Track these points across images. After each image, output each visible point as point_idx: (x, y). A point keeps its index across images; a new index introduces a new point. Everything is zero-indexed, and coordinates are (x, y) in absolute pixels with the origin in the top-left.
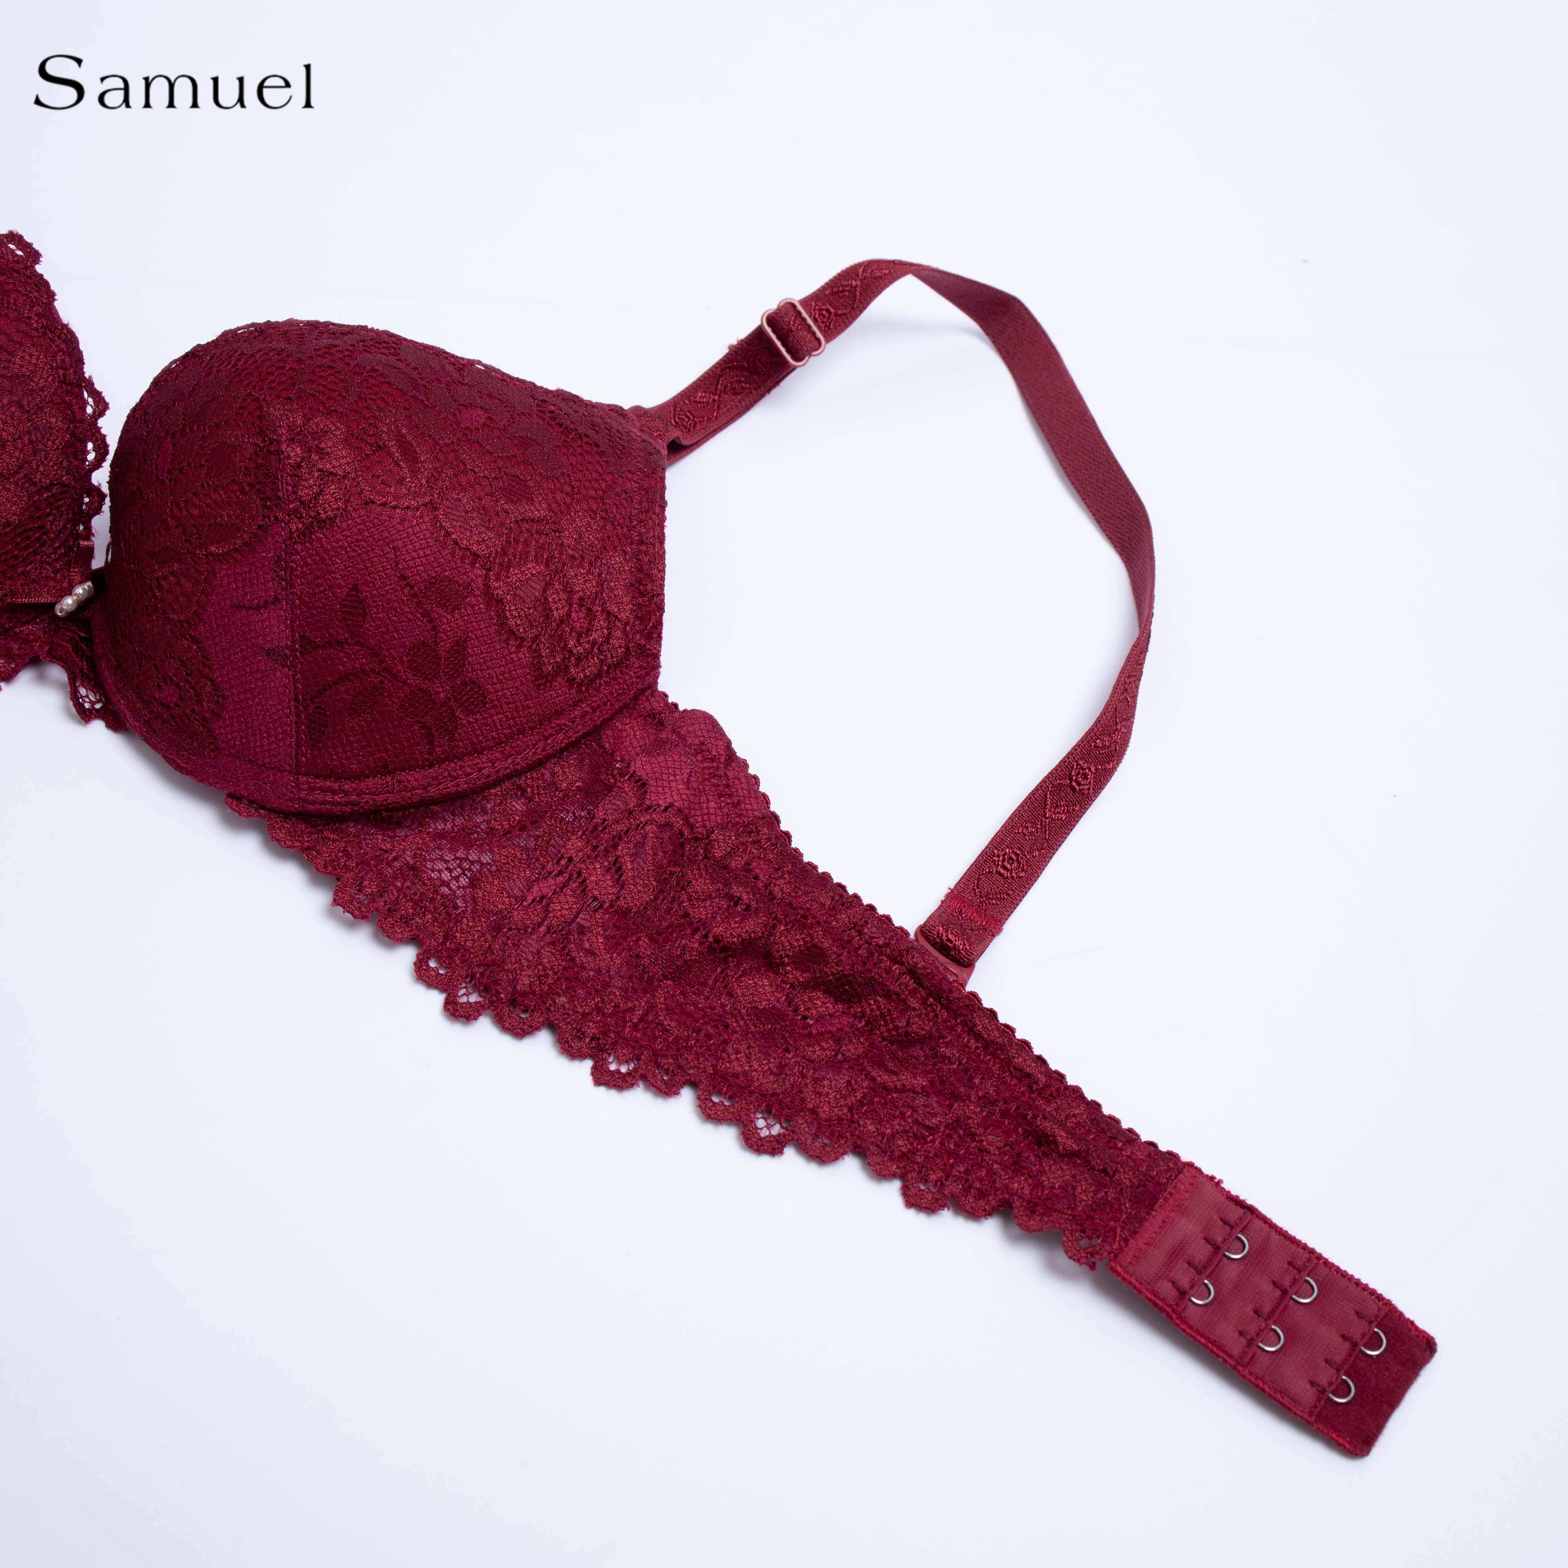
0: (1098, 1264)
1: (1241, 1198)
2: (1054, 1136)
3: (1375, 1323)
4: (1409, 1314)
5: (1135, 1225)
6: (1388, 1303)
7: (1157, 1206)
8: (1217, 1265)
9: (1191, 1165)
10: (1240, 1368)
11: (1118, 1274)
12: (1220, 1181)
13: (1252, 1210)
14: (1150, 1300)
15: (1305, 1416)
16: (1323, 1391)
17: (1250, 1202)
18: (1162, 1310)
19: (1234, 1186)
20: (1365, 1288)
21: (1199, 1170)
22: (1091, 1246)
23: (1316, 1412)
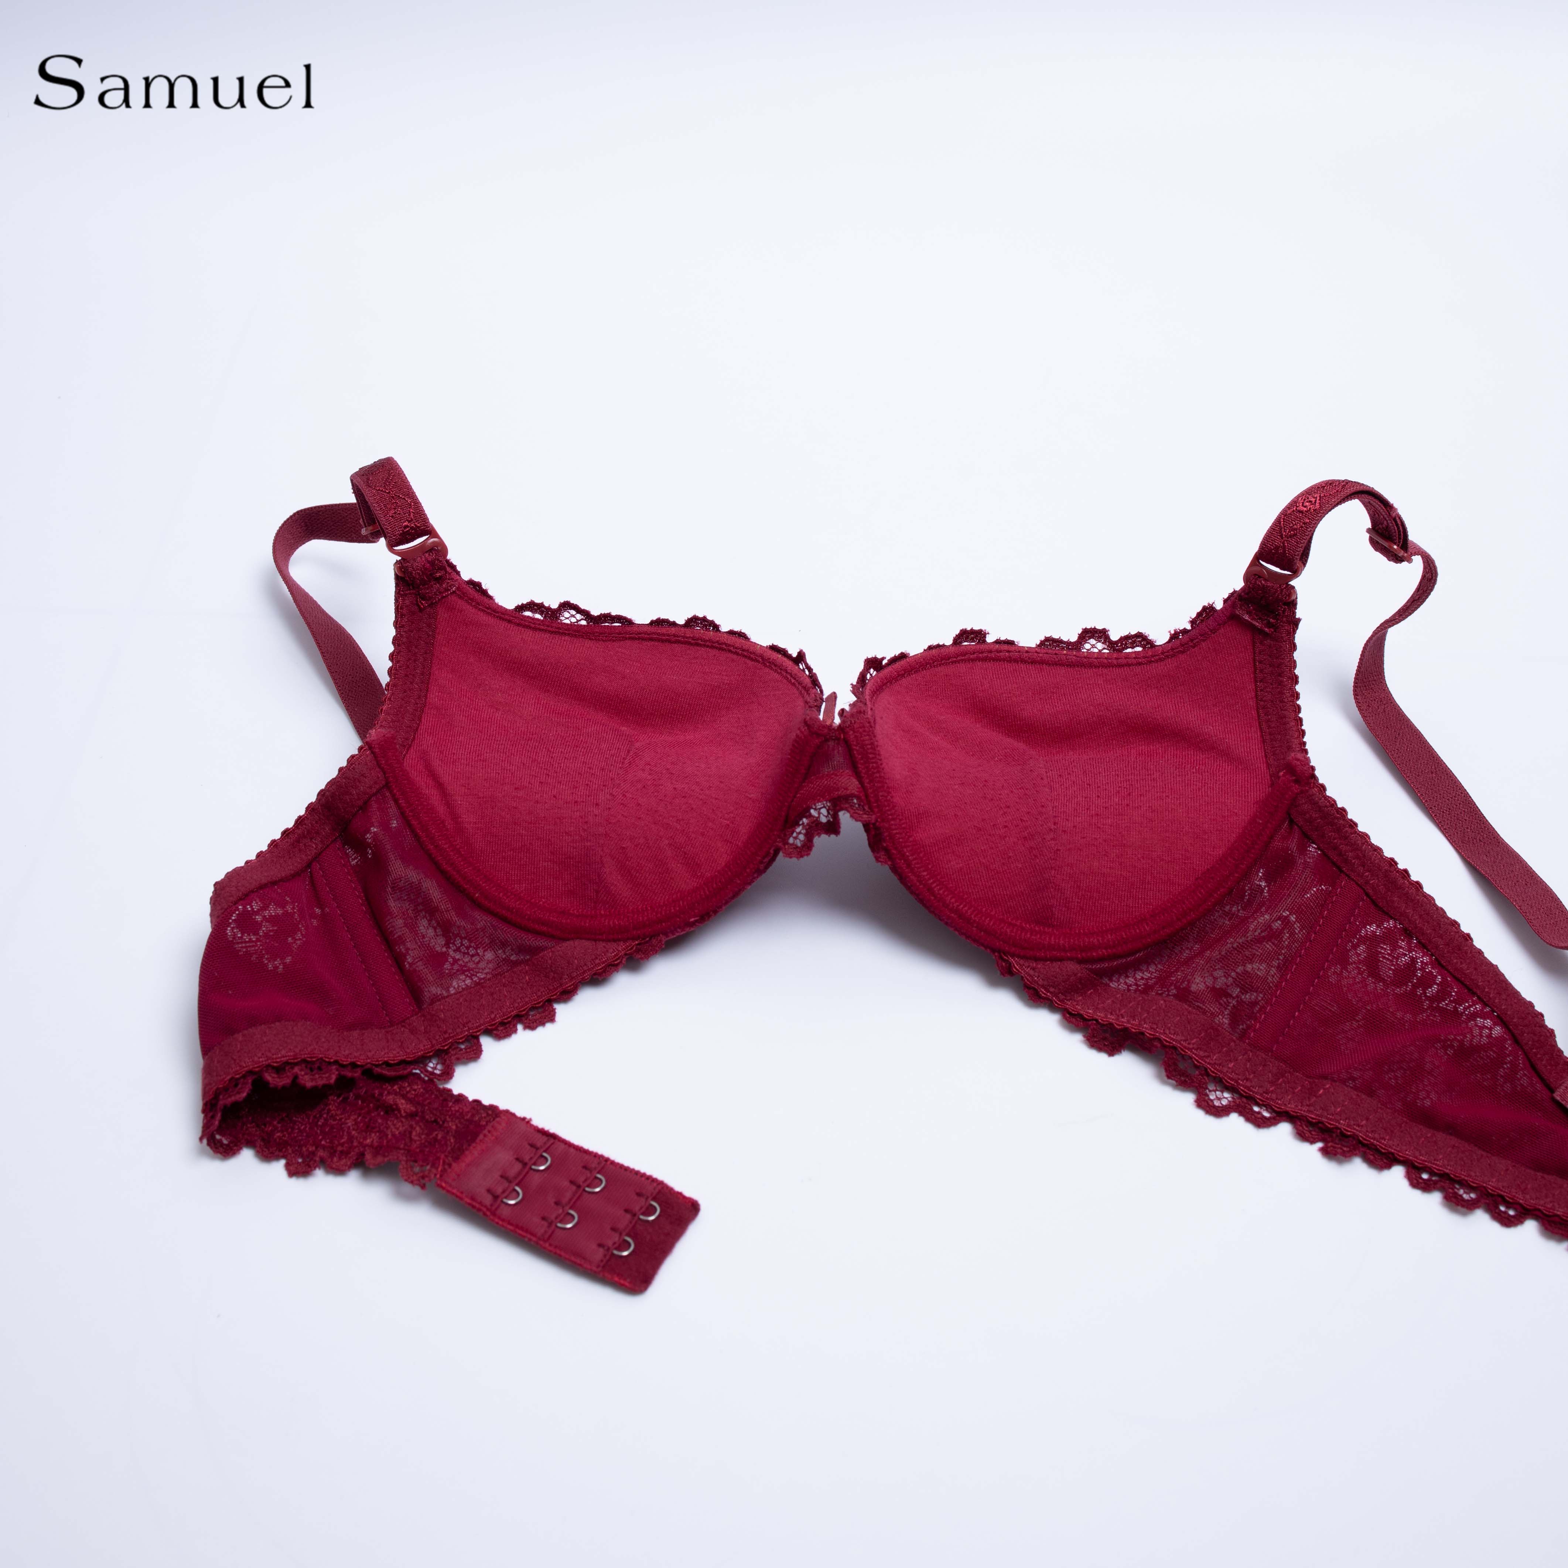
0: (428, 1185)
1: (546, 1129)
2: (397, 1105)
3: (650, 1198)
4: (678, 1188)
5: (457, 1154)
6: (661, 1183)
7: (478, 1141)
8: (525, 1176)
9: (507, 1112)
10: (541, 1243)
11: (444, 1188)
12: (531, 1120)
13: (554, 1137)
14: (469, 1204)
15: (594, 1268)
16: (608, 1249)
17: (552, 1131)
18: (479, 1210)
19: (539, 1122)
20: (644, 1175)
21: (513, 1115)
22: (422, 1171)
23: (602, 1264)
